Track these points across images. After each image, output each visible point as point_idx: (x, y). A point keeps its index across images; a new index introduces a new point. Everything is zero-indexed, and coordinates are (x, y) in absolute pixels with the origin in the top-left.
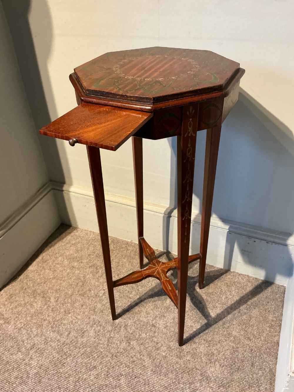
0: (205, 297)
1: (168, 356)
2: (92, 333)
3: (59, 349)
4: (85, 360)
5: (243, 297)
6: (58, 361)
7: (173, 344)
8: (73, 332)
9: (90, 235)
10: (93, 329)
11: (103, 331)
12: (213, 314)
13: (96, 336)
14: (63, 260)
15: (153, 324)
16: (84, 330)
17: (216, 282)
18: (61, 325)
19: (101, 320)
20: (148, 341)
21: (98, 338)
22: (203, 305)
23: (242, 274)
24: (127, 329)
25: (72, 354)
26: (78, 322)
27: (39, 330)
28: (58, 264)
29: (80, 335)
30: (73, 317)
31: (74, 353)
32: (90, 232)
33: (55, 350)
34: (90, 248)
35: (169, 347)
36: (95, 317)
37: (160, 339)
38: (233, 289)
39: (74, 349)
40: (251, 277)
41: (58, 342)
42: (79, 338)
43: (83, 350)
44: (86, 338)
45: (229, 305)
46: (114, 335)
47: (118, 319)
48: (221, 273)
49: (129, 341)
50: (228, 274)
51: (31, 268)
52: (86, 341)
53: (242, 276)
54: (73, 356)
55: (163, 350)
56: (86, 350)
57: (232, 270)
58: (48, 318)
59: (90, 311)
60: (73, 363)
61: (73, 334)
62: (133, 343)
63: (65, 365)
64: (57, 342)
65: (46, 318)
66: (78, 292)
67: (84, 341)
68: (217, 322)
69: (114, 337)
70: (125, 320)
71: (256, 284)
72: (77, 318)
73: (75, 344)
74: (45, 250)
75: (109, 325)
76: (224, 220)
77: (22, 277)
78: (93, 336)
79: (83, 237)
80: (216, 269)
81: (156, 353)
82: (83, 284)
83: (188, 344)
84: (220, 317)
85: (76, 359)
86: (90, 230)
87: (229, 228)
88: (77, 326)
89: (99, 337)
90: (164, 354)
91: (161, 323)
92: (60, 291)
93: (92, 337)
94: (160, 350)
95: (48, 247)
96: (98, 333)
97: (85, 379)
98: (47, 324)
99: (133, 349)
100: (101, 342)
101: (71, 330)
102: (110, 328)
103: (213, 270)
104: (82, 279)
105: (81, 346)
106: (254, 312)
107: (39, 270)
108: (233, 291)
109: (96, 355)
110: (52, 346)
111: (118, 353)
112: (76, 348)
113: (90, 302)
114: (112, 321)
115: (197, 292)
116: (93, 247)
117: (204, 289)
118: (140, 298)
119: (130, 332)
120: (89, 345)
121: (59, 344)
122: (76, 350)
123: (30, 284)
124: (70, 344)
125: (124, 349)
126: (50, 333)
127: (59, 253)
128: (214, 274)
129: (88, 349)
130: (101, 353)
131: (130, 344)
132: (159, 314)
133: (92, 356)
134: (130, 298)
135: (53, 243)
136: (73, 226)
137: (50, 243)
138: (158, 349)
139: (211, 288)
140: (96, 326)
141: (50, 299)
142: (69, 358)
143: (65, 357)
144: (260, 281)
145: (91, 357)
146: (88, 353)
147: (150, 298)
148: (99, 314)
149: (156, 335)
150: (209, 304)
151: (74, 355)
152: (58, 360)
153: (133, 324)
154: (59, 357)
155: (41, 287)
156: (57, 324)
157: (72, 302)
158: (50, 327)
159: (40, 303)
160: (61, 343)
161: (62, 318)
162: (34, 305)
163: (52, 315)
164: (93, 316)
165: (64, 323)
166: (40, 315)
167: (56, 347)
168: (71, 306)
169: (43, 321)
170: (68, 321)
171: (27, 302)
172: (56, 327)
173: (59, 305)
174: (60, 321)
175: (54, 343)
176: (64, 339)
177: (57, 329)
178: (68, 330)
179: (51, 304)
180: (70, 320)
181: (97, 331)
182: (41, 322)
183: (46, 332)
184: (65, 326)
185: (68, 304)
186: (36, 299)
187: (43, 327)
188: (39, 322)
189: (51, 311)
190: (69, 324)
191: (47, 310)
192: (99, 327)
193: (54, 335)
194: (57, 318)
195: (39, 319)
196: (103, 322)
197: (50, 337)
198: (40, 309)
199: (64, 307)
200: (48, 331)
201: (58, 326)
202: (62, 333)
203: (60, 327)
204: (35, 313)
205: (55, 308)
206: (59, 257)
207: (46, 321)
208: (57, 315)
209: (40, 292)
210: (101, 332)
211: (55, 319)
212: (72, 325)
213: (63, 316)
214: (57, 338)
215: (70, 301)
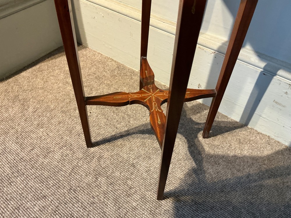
0: (207, 148)
1: (139, 209)
2: (57, 156)
3: (13, 164)
4: (37, 185)
6: (6, 178)
7: (151, 195)
8: (37, 149)
9: (97, 57)
10: (60, 152)
11: (71, 156)
13: (62, 160)
14: (59, 74)
15: (133, 163)
16: (50, 150)
17: (226, 134)
18: (28, 138)
19: (74, 144)
20: (120, 182)
21: (62, 164)
22: (202, 157)
23: (261, 134)
24: (100, 161)
25: (25, 174)
26: (48, 140)
27: (2, 137)
28: (53, 76)
29: (43, 154)
30: (44, 133)
31: (28, 173)
32: (99, 53)
33: (9, 164)
34: (93, 68)
35: (143, 197)
36: (68, 139)
37: (136, 184)
38: (246, 148)
39: (30, 169)
40: (273, 139)
41: (16, 156)
42: (41, 157)
43: (39, 173)
44: (49, 159)
46: (82, 164)
47: (94, 148)
48: (235, 126)
50: (243, 129)
51: (24, 74)
52: (47, 164)
53: (261, 135)
54: (25, 177)
55: (136, 199)
56: (43, 173)
57: (249, 126)
58: (17, 127)
59: (66, 131)
60: (22, 185)
61: (36, 151)
62: (102, 180)
63: (13, 184)
64: (15, 156)
65: (15, 127)
66: (62, 108)
67: (45, 163)
69: (81, 167)
70: (101, 151)
71: (277, 149)
72: (48, 135)
73: (34, 163)
74: (45, 61)
75: (81, 151)
76: (260, 55)
77: (10, 80)
78: (58, 159)
79: (89, 57)
80: (229, 120)
81: (125, 201)
82: (70, 102)
83: (170, 200)
85: (27, 181)
86: (98, 52)
87: (265, 66)
88: (44, 144)
89: (64, 162)
90: (134, 204)
91: (143, 165)
92: (42, 103)
93: (56, 160)
94: (131, 198)
95: (50, 58)
96: (65, 158)
97: (28, 208)
98: (13, 133)
99: (99, 187)
100: (63, 169)
101: (36, 146)
102: (81, 155)
103: (226, 120)
105: (39, 166)
106: (268, 181)
107: (31, 77)
108: (245, 149)
109: (52, 182)
110: (7, 158)
111: (79, 187)
112: (33, 167)
113: (70, 122)
114: (86, 148)
115: (199, 141)
116: (96, 68)
117: (208, 139)
118: (128, 131)
119: (102, 166)
120: (48, 168)
121: (17, 158)
122: (31, 170)
123: (16, 88)
124: (28, 162)
125: (89, 185)
126: (13, 143)
127: (58, 66)
128: (226, 125)
129: (45, 173)
130: (58, 182)
131: (97, 180)
132: (144, 154)
133: (47, 183)
134: (117, 128)
135: (56, 56)
136: (83, 44)
137: (54, 55)
138: (129, 196)
139: (218, 140)
140: (65, 149)
141: (28, 107)
142: (20, 177)
143: (16, 174)
144: (283, 147)
145: (45, 184)
146: (44, 178)
147: (140, 134)
148: (75, 137)
149: (132, 177)
150: (210, 158)
151: (27, 176)
152: (8, 176)
153: (109, 158)
154: (10, 173)
155: (26, 94)
156: (24, 135)
157: (50, 117)
158: (15, 137)
159: (16, 109)
160: (19, 157)
161: (32, 131)
162: (10, 110)
163: (23, 125)
164: (67, 137)
165: (32, 136)
166: (11, 121)
167: (12, 161)
168: (47, 121)
169: (11, 128)
170: (37, 135)
171: (4, 105)
172: (22, 138)
173: (35, 116)
174: (29, 133)
175: (11, 155)
176: (24, 154)
177: (22, 142)
178: (33, 145)
179: (27, 114)
180: (39, 135)
181: (65, 155)
182: (8, 129)
183: (9, 141)
184: (32, 140)
185: (46, 117)
186: (14, 104)
187: (8, 135)
188: (7, 128)
189: (23, 120)
190: (37, 139)
191: (20, 119)
192: (68, 151)
193: (15, 146)
194: (27, 129)
195: (7, 126)
196: (75, 147)
197: (11, 147)
198: (13, 116)
199: (39, 119)
200: (11, 141)
201: (24, 138)
202: (25, 147)
203: (26, 139)
204: (7, 118)
205: (29, 118)
206: (57, 70)
207: (14, 129)
208: (28, 127)
209: (21, 99)
210: (69, 157)
211: (24, 130)
212: (39, 141)
213: (34, 129)
214: (18, 151)
215: (48, 115)
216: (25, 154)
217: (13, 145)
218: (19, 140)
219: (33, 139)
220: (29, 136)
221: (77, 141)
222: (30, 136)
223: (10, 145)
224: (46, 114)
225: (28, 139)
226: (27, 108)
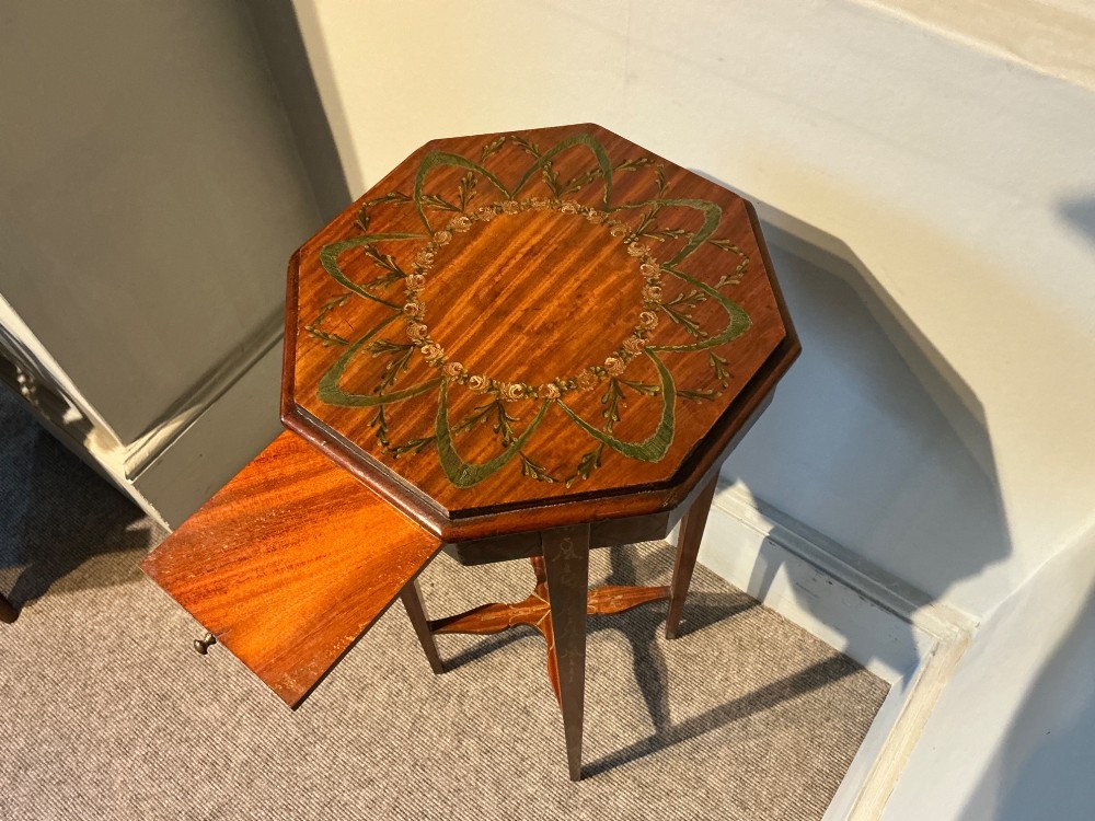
0: (671, 664)
1: (539, 799)
2: (381, 695)
4: (354, 759)
5: (767, 688)
6: (294, 746)
10: (385, 685)
11: (407, 694)
12: (677, 714)
13: (390, 704)
15: (526, 706)
16: (365, 683)
17: (714, 628)
19: (409, 666)
20: (503, 748)
21: (392, 712)
22: (660, 685)
23: (788, 622)
24: (462, 705)
25: (328, 736)
29: (354, 692)
31: (332, 735)
35: (546, 777)
36: (396, 654)
37: (532, 750)
38: (752, 659)
39: (336, 726)
40: (812, 635)
42: (352, 699)
43: (353, 733)
44: (367, 703)
45: (725, 702)
46: (429, 711)
47: (449, 673)
48: (736, 604)
49: (460, 734)
50: (752, 612)
52: (365, 713)
53: (787, 627)
54: (329, 742)
55: (532, 779)
56: (361, 733)
57: (766, 603)
60: (326, 759)
62: (470, 744)
63: (309, 760)
67: (360, 711)
68: (680, 741)
69: (429, 718)
70: (462, 680)
71: (817, 660)
73: (340, 712)
75: (424, 683)
78: (383, 703)
80: (725, 590)
81: (515, 784)
83: (594, 779)
84: (691, 729)
85: (334, 751)
87: (771, 532)
89: (395, 708)
90: (531, 790)
91: (545, 709)
93: (381, 705)
94: (524, 778)
96: (396, 698)
97: (346, 803)
99: (465, 758)
100: (396, 722)
103: (718, 591)
105: (350, 719)
106: (782, 735)
108: (748, 663)
109: (381, 752)
111: (429, 759)
112: (340, 722)
114: (432, 674)
115: (656, 647)
117: (676, 642)
119: (468, 714)
120: (369, 723)
122: (338, 728)
125: (446, 755)
128: (717, 604)
129: (364, 734)
130: (390, 750)
131: (462, 744)
132: (546, 684)
133: (371, 753)
138: (520, 774)
139: (695, 643)
140: (394, 679)
143: (311, 738)
144: (830, 655)
145: (367, 755)
146: (364, 743)
149: (525, 736)
150: (676, 687)
152: (296, 743)
153: (478, 695)
181: (394, 693)
192: (400, 684)
196: (411, 673)
210: (403, 697)
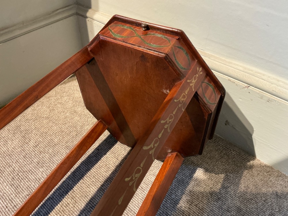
3: (5, 213)
11: (72, 206)
13: (61, 211)
19: (76, 190)
28: (60, 103)
30: (43, 173)
41: (9, 202)
58: (14, 165)
64: (7, 202)
65: (12, 164)
66: (66, 142)
75: (84, 200)
92: (45, 136)
96: (65, 209)
98: (9, 172)
104: (79, 128)
121: (9, 205)
127: (67, 93)
155: (28, 124)
156: (21, 176)
157: (53, 153)
158: (11, 177)
159: (16, 142)
160: (12, 204)
161: (31, 170)
162: (9, 143)
163: (22, 162)
164: (69, 180)
165: (29, 178)
166: (9, 158)
167: (3, 209)
168: (49, 158)
169: (7, 166)
170: (35, 176)
171: (3, 136)
172: (18, 179)
173: (36, 152)
174: (26, 173)
175: (4, 201)
176: (18, 200)
177: (18, 184)
178: (30, 189)
179: (27, 149)
180: (38, 177)
181: (65, 205)
182: (5, 166)
183: (3, 182)
184: (29, 182)
185: (47, 154)
186: (14, 136)
187: (3, 175)
188: (3, 166)
189: (22, 157)
190: (35, 181)
191: (19, 154)
192: (69, 200)
193: (10, 189)
194: (25, 168)
195: (4, 162)
196: (77, 194)
197: (4, 191)
198: (12, 150)
199: (40, 156)
200: (5, 182)
201: (21, 179)
202: (21, 191)
203: (23, 181)
204: (4, 153)
205: (29, 154)
206: (66, 96)
207: (11, 168)
208: (27, 165)
209: (23, 130)
210: (69, 208)
211: (22, 169)
212: (37, 184)
213: (33, 168)
214: (12, 196)
215: (51, 151)
216: (20, 201)
217: (7, 187)
218: (15, 182)
219: (31, 181)
220: (26, 178)
221: (81, 186)
222: (28, 178)
223: (4, 187)
224: (48, 150)
225: (25, 181)
226: (28, 142)
